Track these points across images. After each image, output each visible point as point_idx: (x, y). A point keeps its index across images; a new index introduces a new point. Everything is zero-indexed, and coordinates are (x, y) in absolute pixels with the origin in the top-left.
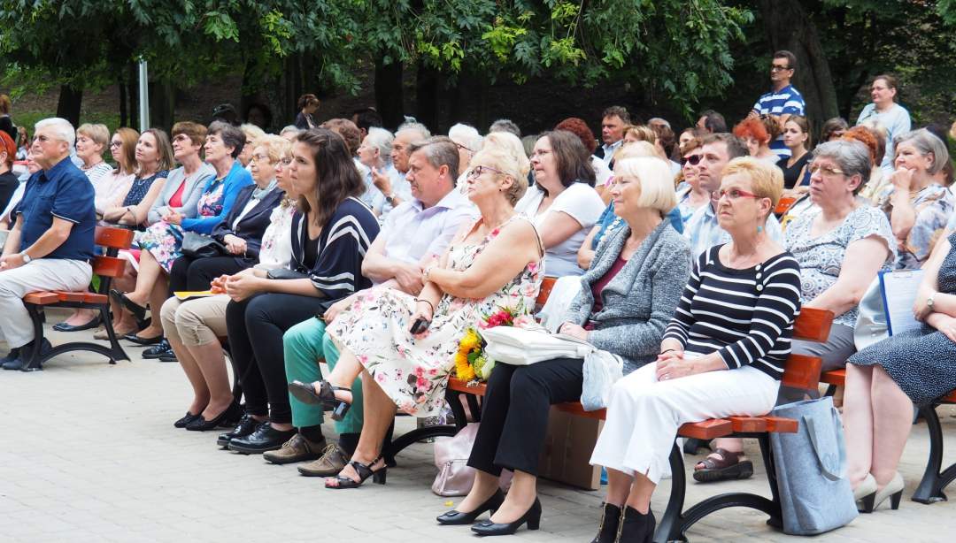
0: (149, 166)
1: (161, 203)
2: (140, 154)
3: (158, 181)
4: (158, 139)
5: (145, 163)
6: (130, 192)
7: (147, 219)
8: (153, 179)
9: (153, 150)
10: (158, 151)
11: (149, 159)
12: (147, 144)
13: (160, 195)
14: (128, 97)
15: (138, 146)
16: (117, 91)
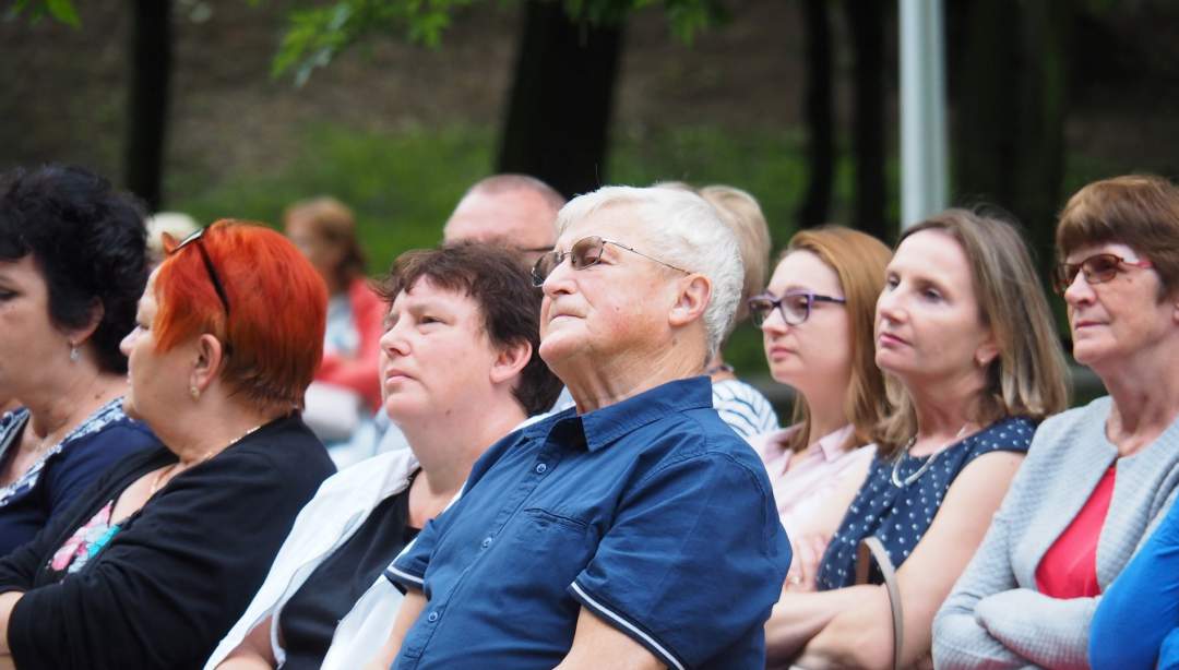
0: (938, 394)
1: (999, 574)
2: (894, 341)
3: (984, 468)
4: (976, 262)
5: (919, 381)
6: (851, 518)
7: (928, 653)
8: (961, 457)
9: (957, 313)
10: (984, 318)
11: (936, 364)
12: (928, 290)
13: (994, 533)
14: (844, 57)
15: (887, 301)
16: (794, 29)
